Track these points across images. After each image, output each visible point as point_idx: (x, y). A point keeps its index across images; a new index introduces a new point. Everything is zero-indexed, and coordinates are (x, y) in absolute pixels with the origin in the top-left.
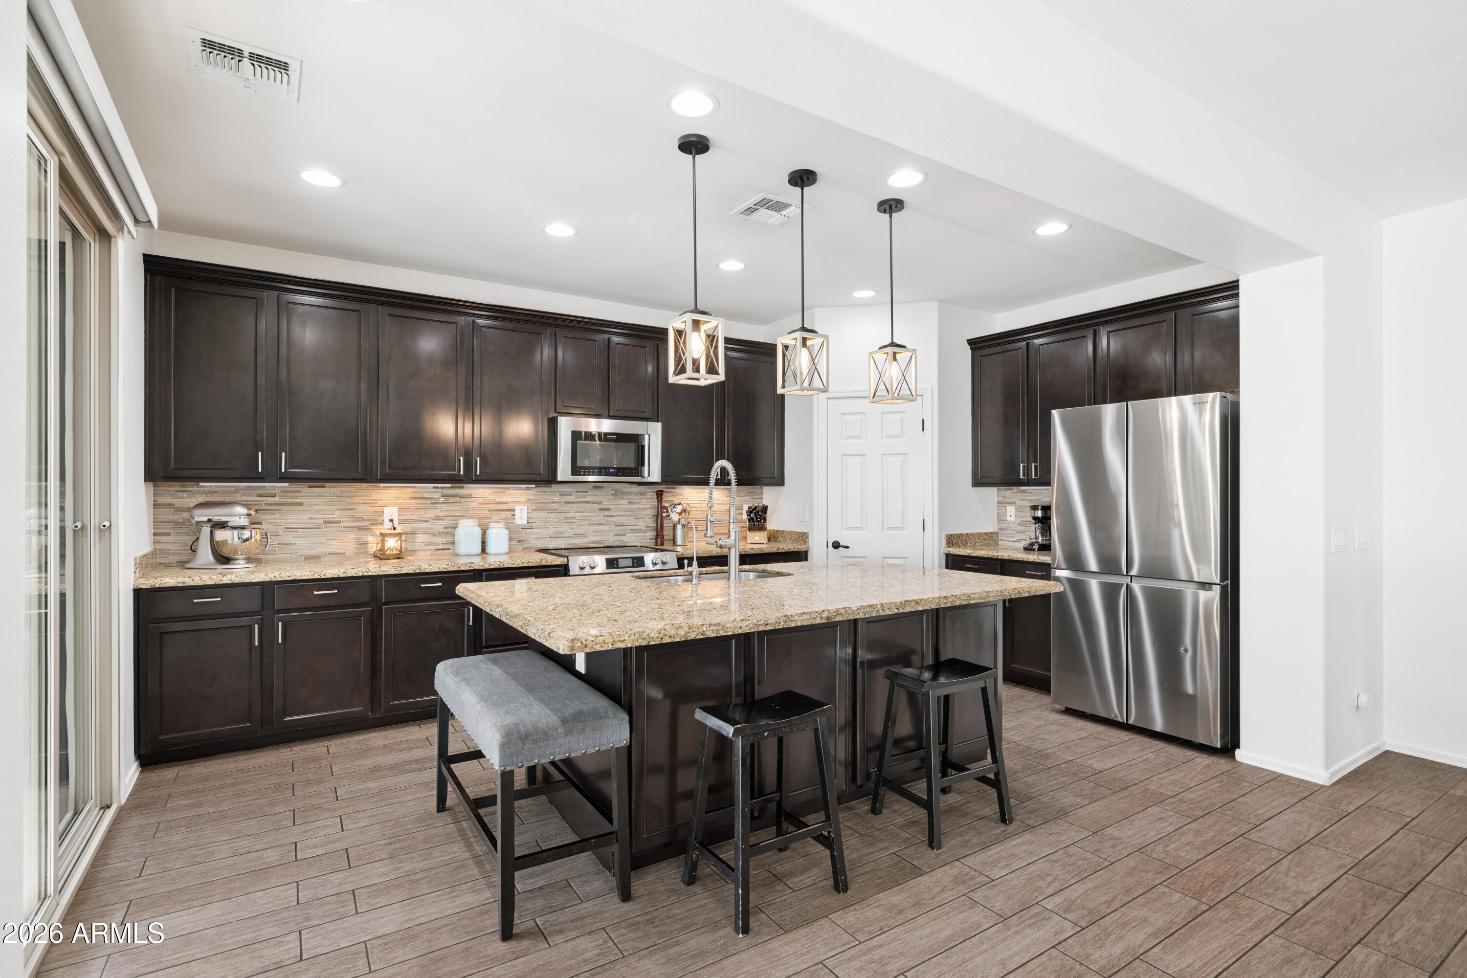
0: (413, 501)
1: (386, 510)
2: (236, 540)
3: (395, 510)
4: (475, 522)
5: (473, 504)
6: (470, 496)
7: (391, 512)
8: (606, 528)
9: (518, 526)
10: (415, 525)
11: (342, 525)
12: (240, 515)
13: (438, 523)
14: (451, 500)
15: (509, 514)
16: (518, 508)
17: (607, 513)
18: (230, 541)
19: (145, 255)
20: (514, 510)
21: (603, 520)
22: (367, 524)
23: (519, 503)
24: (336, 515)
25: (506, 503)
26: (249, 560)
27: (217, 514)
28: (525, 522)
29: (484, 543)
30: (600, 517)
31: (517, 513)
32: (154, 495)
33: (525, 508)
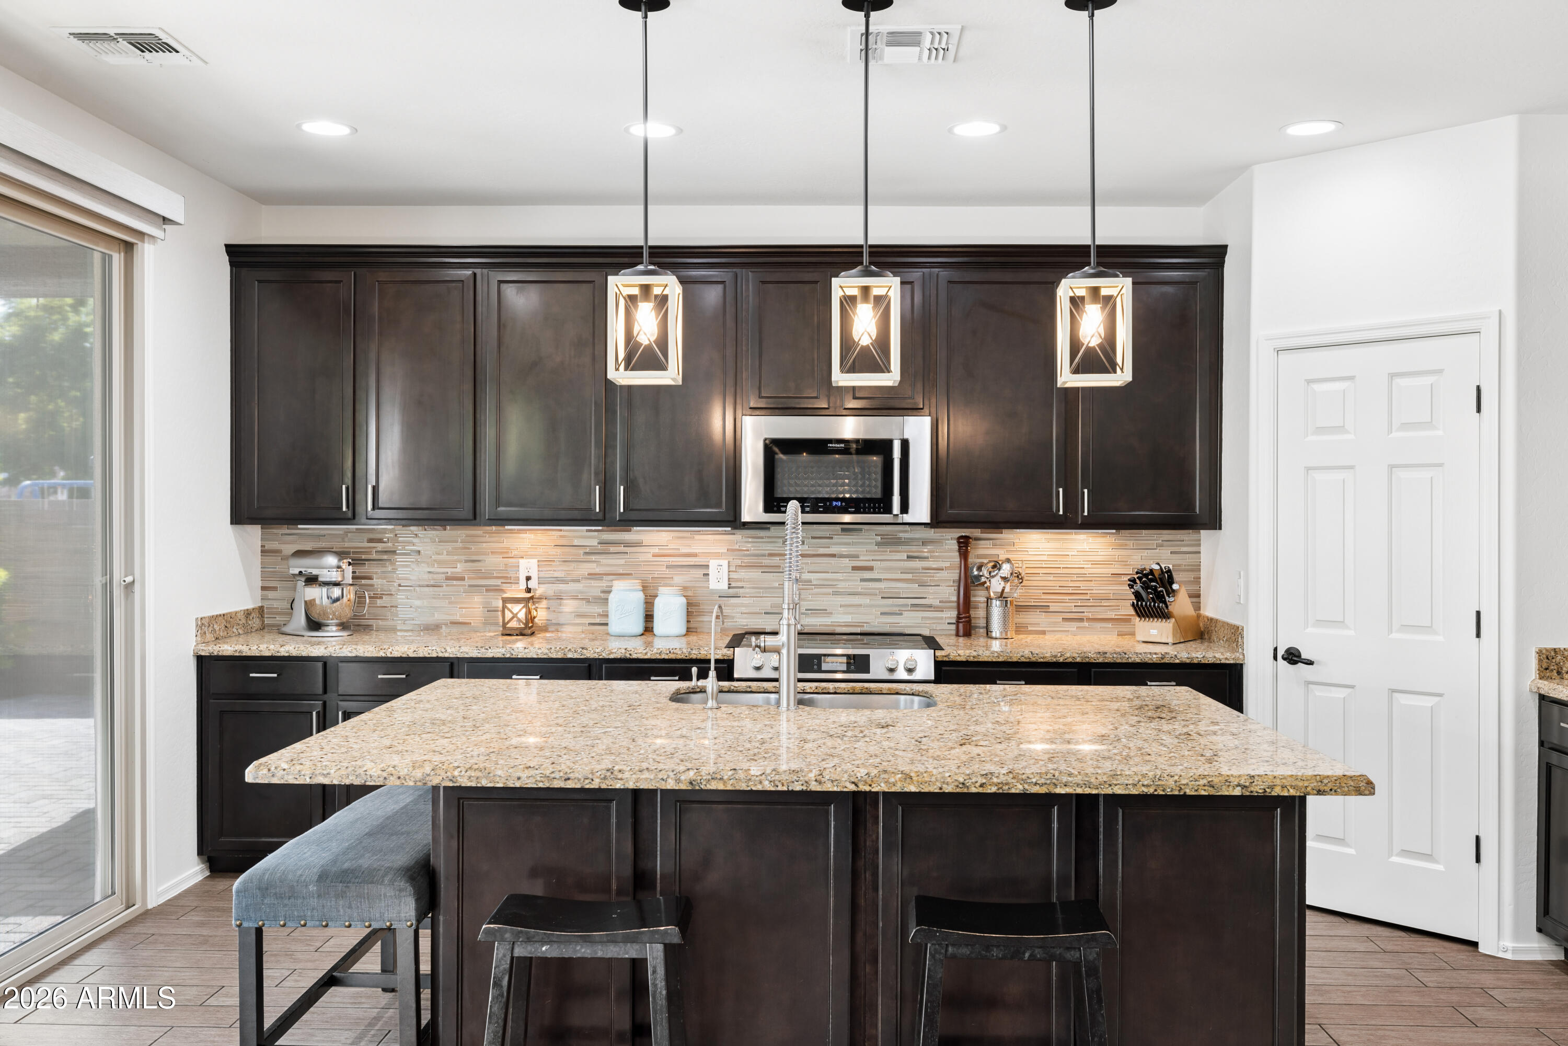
0: (559, 550)
1: (523, 563)
2: (325, 601)
3: (534, 562)
4: (636, 584)
5: (645, 555)
6: (638, 544)
7: (528, 566)
8: (866, 601)
9: (713, 592)
10: (562, 587)
11: (467, 582)
12: (330, 568)
13: (594, 583)
14: (612, 549)
15: (700, 572)
16: (713, 564)
17: (867, 575)
18: (318, 602)
19: (227, 246)
20: (707, 566)
21: (860, 587)
22: (498, 582)
23: (718, 556)
24: (460, 568)
25: (695, 555)
26: (343, 626)
27: (308, 566)
28: (724, 586)
29: (649, 618)
30: (854, 582)
31: (712, 571)
32: (262, 539)
33: (725, 563)
